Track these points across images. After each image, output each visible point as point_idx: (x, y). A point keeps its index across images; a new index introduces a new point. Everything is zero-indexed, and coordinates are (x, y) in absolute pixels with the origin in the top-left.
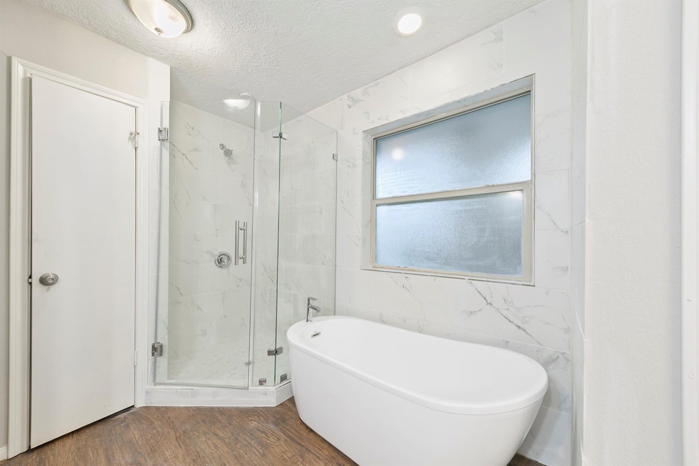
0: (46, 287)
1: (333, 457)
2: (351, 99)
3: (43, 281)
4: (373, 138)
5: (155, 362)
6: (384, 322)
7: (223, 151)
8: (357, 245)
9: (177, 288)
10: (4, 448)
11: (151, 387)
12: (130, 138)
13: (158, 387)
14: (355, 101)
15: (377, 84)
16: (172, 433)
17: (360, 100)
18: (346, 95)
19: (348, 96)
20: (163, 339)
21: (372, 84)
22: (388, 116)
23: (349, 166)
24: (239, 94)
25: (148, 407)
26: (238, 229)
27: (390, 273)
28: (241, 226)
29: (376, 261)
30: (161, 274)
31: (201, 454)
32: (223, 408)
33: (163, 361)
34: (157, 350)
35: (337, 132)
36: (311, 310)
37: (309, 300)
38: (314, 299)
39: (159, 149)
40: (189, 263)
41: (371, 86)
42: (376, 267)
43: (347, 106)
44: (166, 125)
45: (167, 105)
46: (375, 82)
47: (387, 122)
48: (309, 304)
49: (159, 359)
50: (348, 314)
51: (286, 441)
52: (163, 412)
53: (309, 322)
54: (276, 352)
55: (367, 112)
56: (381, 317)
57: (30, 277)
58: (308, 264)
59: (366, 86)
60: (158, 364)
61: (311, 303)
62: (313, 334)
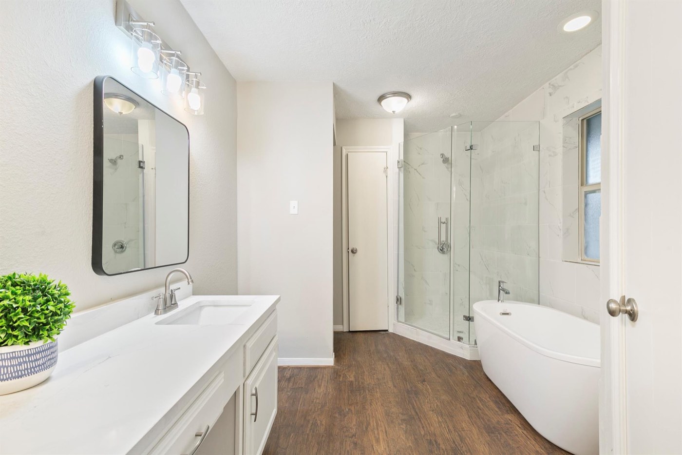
0: (353, 254)
1: (498, 397)
2: (551, 87)
3: (352, 252)
4: (580, 119)
5: (398, 308)
6: (585, 318)
7: (442, 159)
8: (558, 235)
9: (412, 265)
10: (342, 326)
11: (396, 322)
12: (384, 171)
13: (399, 323)
14: (555, 87)
15: (576, 66)
16: (404, 347)
17: (560, 86)
18: (548, 83)
19: (549, 84)
20: (402, 295)
21: (572, 67)
22: (587, 97)
23: (550, 156)
24: (449, 116)
25: (394, 334)
26: (440, 222)
27: (591, 266)
28: (443, 220)
29: (586, 253)
30: (400, 253)
31: (416, 360)
32: (434, 348)
33: (402, 309)
34: (399, 300)
35: (539, 122)
36: (501, 292)
37: (499, 283)
38: (503, 282)
39: (398, 174)
40: (419, 248)
41: (571, 69)
42: (585, 260)
43: (548, 95)
44: (402, 158)
45: (402, 144)
46: (574, 65)
47: (587, 104)
48: (500, 286)
49: (400, 306)
50: (551, 305)
51: (468, 377)
52: (401, 339)
53: (500, 301)
54: (470, 319)
55: (567, 97)
56: (582, 312)
57: (348, 249)
58: (516, 254)
59: (564, 71)
60: (399, 309)
61: (502, 286)
62: (503, 312)
